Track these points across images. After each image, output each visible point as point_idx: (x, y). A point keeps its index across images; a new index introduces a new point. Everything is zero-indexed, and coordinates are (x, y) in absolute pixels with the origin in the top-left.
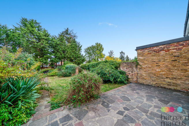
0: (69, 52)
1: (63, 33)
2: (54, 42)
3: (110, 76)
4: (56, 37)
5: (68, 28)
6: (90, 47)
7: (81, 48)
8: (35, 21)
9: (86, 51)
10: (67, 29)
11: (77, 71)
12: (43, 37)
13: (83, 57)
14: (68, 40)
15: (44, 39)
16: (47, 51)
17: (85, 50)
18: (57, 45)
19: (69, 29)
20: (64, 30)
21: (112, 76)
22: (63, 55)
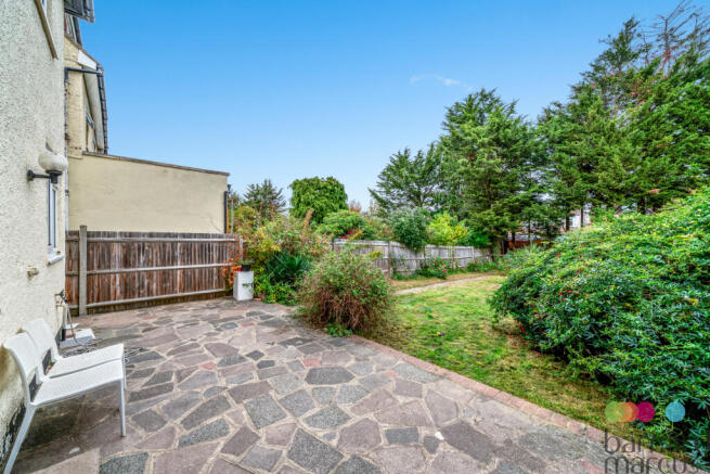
22: (579, 182)
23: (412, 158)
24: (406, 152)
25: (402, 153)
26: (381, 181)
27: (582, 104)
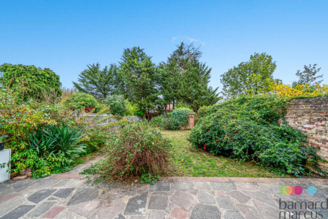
0: (182, 86)
1: (174, 54)
2: (159, 73)
3: (234, 140)
4: (164, 63)
5: (182, 44)
6: (235, 69)
7: (210, 74)
8: (138, 48)
9: (224, 79)
10: (180, 44)
11: (192, 121)
12: (143, 69)
13: (213, 93)
14: (183, 63)
15: (144, 71)
16: (149, 89)
17: (222, 78)
18: (165, 76)
19: (184, 43)
20: (176, 48)
21: (241, 140)
22: (172, 92)
23: (101, 69)
24: (97, 65)
25: (95, 65)
26: (80, 78)
27: (172, 65)
